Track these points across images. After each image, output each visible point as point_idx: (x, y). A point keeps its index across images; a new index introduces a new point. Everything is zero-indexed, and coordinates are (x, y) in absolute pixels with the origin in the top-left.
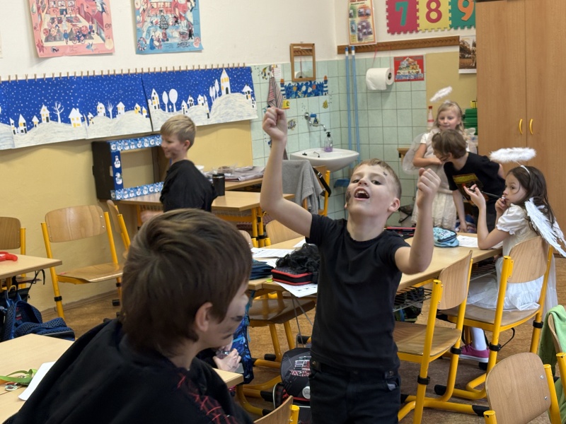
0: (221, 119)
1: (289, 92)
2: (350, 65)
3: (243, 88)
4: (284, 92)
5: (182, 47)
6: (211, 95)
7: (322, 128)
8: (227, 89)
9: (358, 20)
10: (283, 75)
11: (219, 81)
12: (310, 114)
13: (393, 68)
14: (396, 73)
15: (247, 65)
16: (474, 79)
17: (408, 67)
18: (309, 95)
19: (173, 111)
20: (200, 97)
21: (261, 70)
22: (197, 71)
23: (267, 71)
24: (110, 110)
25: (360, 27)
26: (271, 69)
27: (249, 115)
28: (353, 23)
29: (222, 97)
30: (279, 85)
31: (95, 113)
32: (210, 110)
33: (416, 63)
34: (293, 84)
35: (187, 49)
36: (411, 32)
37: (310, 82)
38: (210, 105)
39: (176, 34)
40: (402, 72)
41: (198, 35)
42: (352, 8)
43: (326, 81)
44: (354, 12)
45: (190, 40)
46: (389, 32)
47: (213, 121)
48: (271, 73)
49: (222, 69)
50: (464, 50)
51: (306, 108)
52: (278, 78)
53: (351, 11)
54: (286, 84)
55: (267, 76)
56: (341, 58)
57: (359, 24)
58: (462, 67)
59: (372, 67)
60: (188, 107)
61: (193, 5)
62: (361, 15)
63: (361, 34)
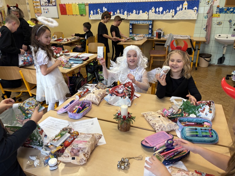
1: (222, 11)
3: (193, 8)
4: (218, 11)
6: (177, 10)
8: (186, 8)
10: (219, 4)
11: (182, 5)
20: (171, 10)
21: (207, 1)
23: (210, 2)
24: (137, 12)
27: (193, 18)
29: (182, 11)
31: (132, 13)
34: (225, 8)
38: (176, 13)
60: (166, 13)
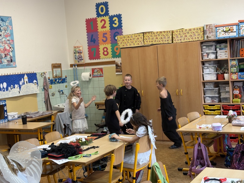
0: (25, 93)
1: (52, 82)
2: (75, 72)
3: (33, 81)
4: (50, 82)
5: (8, 66)
6: (20, 84)
7: (65, 95)
8: (27, 82)
9: (77, 55)
10: (49, 76)
11: (24, 79)
12: (60, 90)
13: (91, 72)
14: (93, 74)
15: (35, 72)
16: (121, 76)
17: (97, 72)
18: (60, 83)
19: (5, 91)
20: (16, 85)
21: (40, 74)
22: (14, 75)
23: (43, 74)
25: (78, 57)
26: (44, 73)
27: (36, 92)
28: (75, 56)
29: (25, 85)
30: (48, 79)
32: (20, 90)
33: (100, 70)
34: (53, 79)
35: (10, 67)
36: (98, 59)
37: (60, 78)
38: (20, 88)
39: (6, 61)
40: (95, 74)
41: (15, 61)
42: (75, 50)
43: (66, 78)
44: (76, 52)
45: (11, 63)
46: (89, 59)
47: (21, 94)
48: (44, 75)
49: (25, 74)
50: (117, 66)
51: (59, 88)
52: (47, 76)
53: (75, 51)
54: (51, 79)
55: (43, 76)
56: (72, 69)
57: (78, 56)
58: (117, 72)
59: (84, 72)
60: (11, 89)
61: (12, 50)
62: (78, 53)
63: (79, 60)
